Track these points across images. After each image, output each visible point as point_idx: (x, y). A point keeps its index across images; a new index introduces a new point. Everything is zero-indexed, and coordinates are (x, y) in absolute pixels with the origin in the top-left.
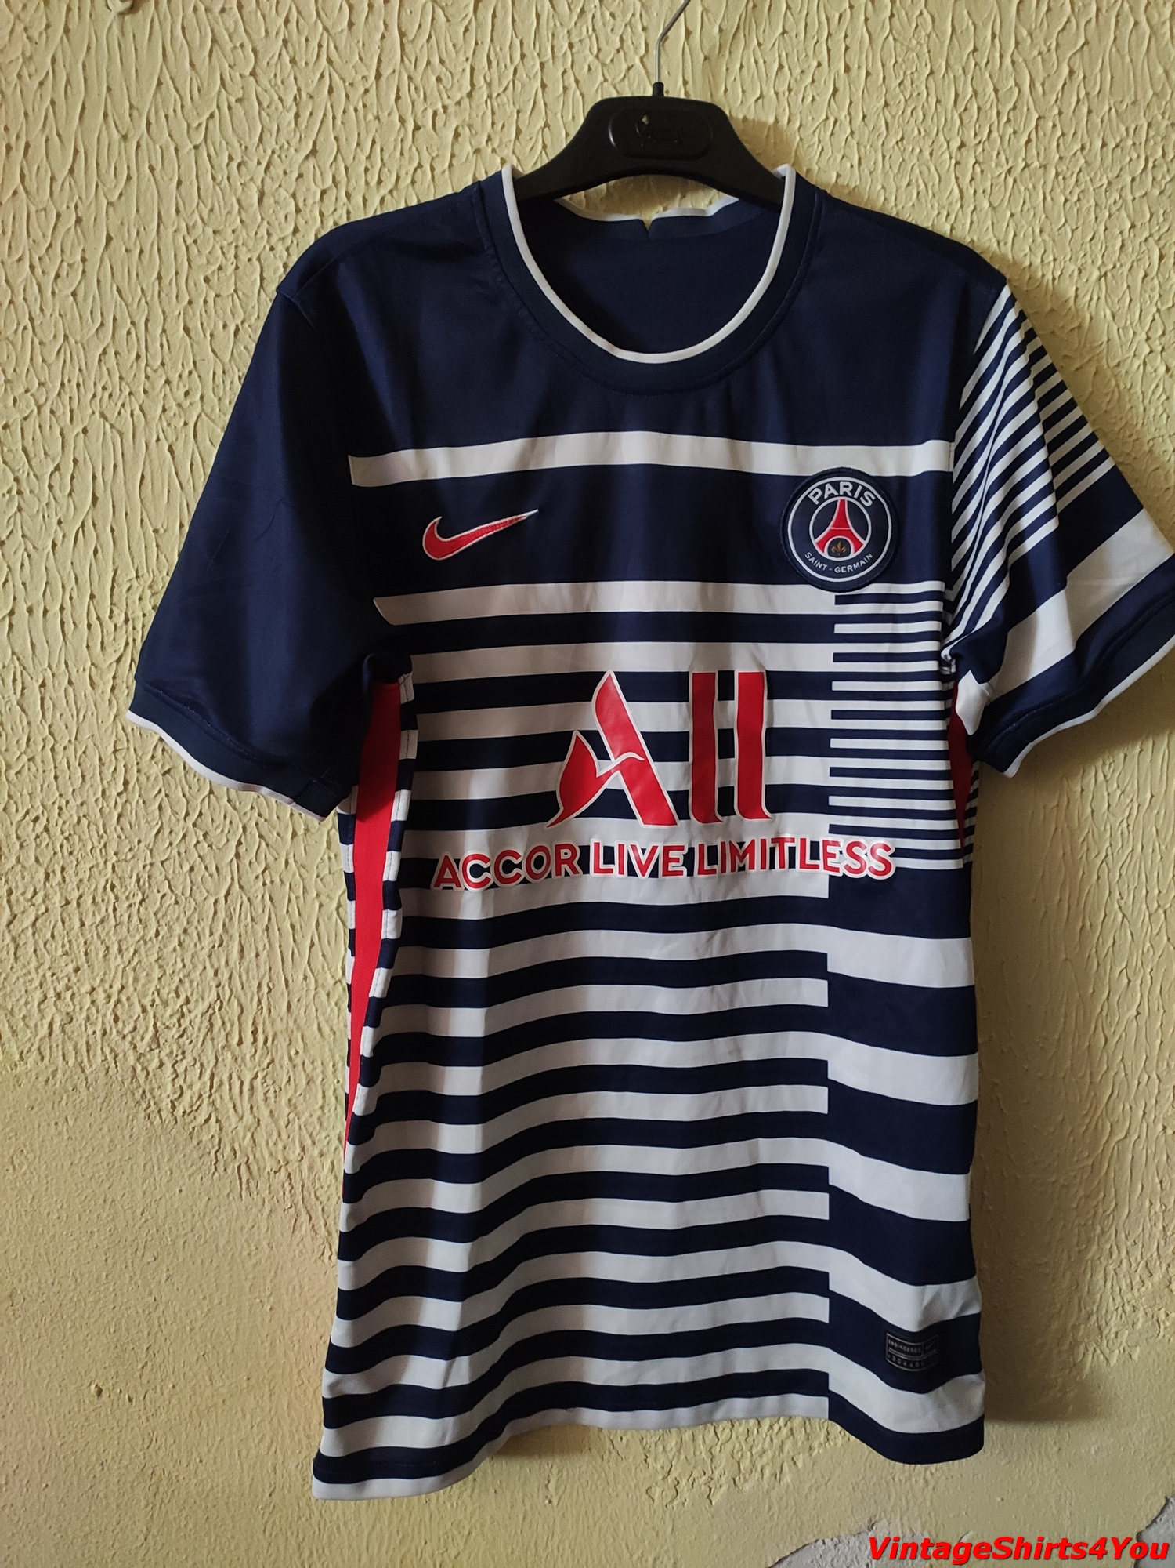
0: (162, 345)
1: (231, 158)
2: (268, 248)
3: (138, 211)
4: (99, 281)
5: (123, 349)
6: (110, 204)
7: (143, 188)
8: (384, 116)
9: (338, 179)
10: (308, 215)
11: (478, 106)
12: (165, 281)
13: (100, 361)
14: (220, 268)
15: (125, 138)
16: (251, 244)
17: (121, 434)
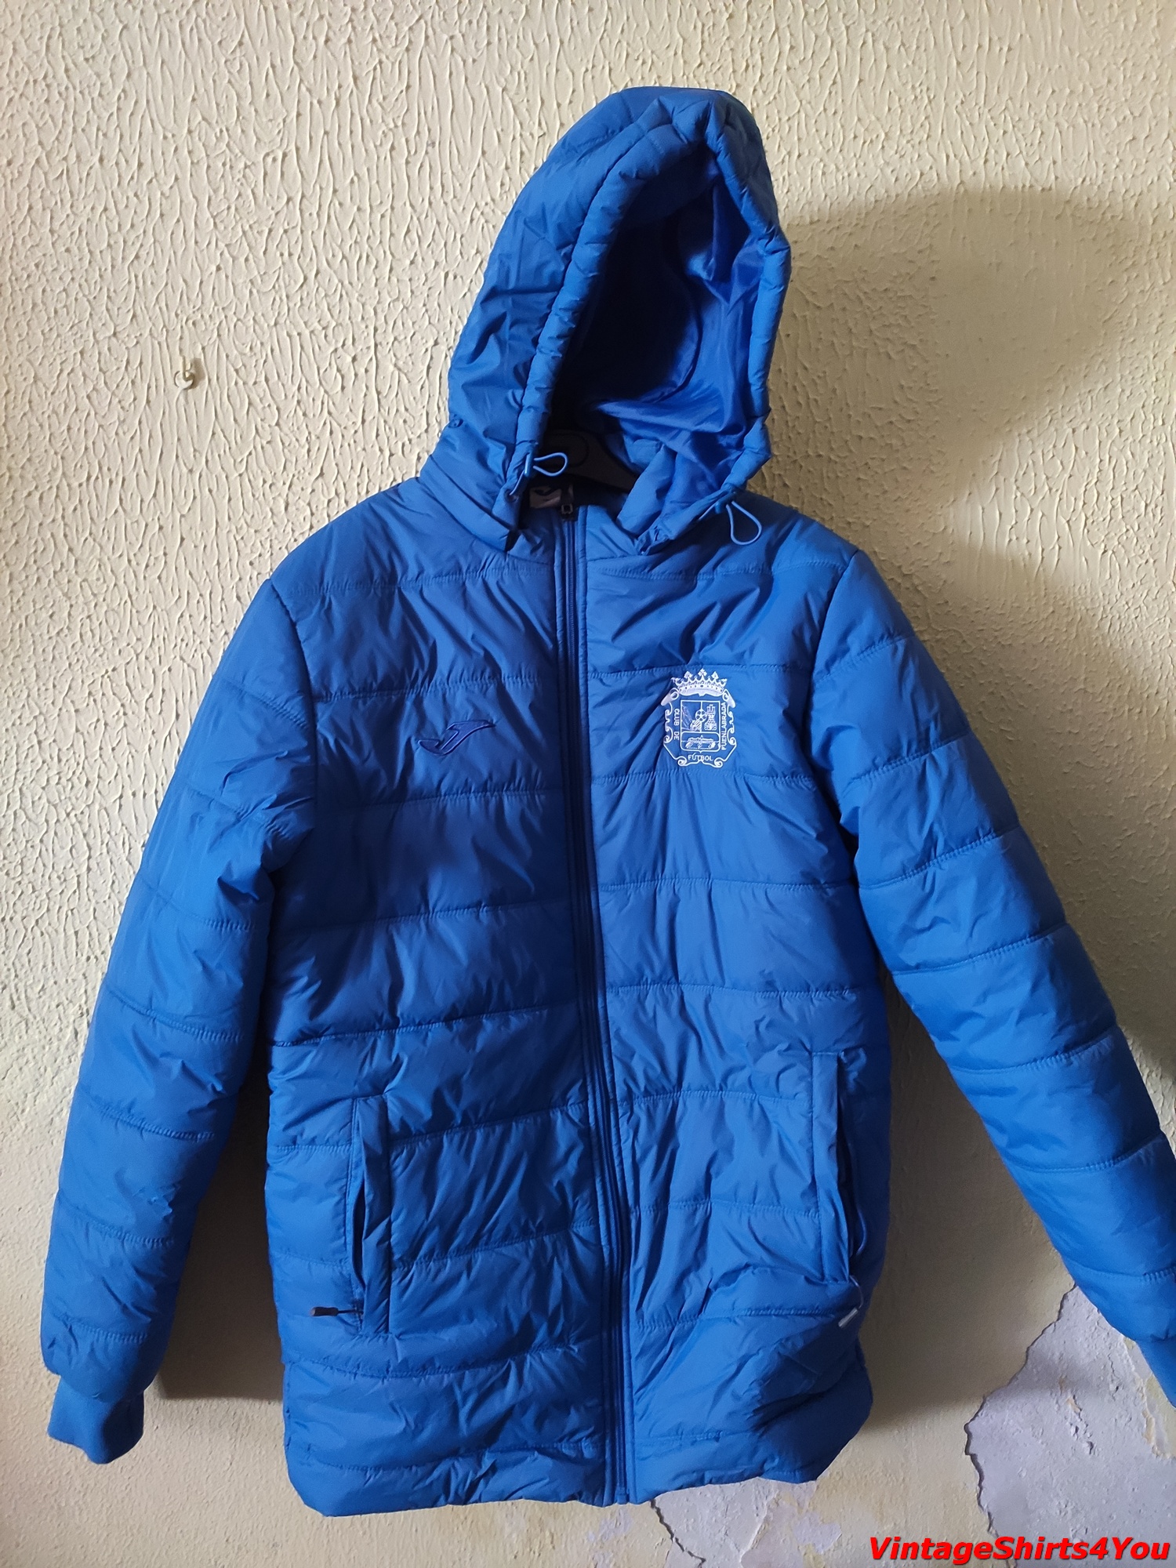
0: (221, 609)
1: (264, 482)
2: (293, 540)
3: (202, 519)
4: (176, 568)
5: (195, 613)
6: (182, 516)
7: (205, 503)
8: (368, 448)
9: (339, 492)
10: (319, 517)
11: (433, 438)
12: (223, 566)
13: (179, 622)
14: (260, 555)
15: (191, 471)
16: (281, 539)
17: (195, 670)
